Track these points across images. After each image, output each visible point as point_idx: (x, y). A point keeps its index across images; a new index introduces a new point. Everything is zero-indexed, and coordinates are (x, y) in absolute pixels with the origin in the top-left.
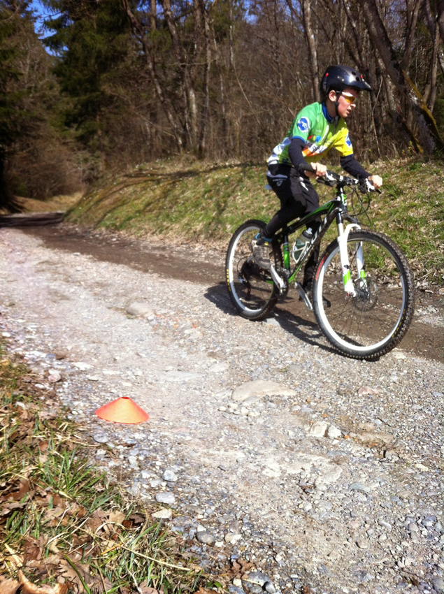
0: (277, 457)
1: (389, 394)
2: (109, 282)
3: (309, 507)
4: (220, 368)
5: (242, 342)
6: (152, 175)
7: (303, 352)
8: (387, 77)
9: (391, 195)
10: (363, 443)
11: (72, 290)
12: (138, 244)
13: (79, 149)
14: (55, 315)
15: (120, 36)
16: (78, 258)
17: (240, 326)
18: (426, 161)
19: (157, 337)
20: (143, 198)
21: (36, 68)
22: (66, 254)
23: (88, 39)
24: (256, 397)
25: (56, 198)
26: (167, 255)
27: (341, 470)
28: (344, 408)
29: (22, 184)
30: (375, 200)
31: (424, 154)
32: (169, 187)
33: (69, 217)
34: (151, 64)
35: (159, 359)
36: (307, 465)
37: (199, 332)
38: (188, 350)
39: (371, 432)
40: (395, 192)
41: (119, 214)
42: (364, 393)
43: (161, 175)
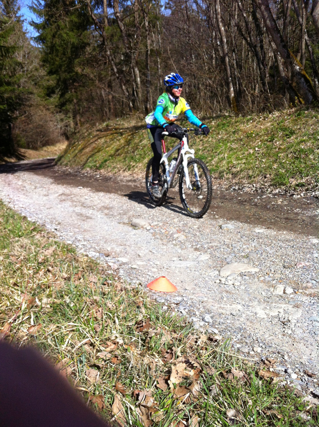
0: (261, 307)
1: (315, 265)
2: (111, 206)
3: (290, 332)
4: (205, 257)
5: (212, 241)
6: (116, 129)
7: (254, 244)
8: (277, 54)
9: (287, 135)
10: (308, 295)
11: (90, 212)
12: (116, 178)
13: (57, 113)
14: (89, 229)
15: (85, 32)
16: (82, 190)
17: (208, 230)
18: (308, 109)
19: (157, 240)
20: (112, 146)
21: (26, 56)
22: (73, 188)
23: (65, 35)
24: (235, 273)
25: (45, 148)
26: (138, 185)
27: (301, 311)
28: (291, 276)
29: (23, 140)
30: (276, 139)
31: (305, 104)
32: (129, 137)
33: (61, 161)
34: (109, 51)
35: (164, 253)
36: (280, 309)
37: (183, 236)
38: (180, 247)
39: (311, 288)
40: (290, 132)
41: (98, 158)
42: (300, 266)
43: (122, 129)
